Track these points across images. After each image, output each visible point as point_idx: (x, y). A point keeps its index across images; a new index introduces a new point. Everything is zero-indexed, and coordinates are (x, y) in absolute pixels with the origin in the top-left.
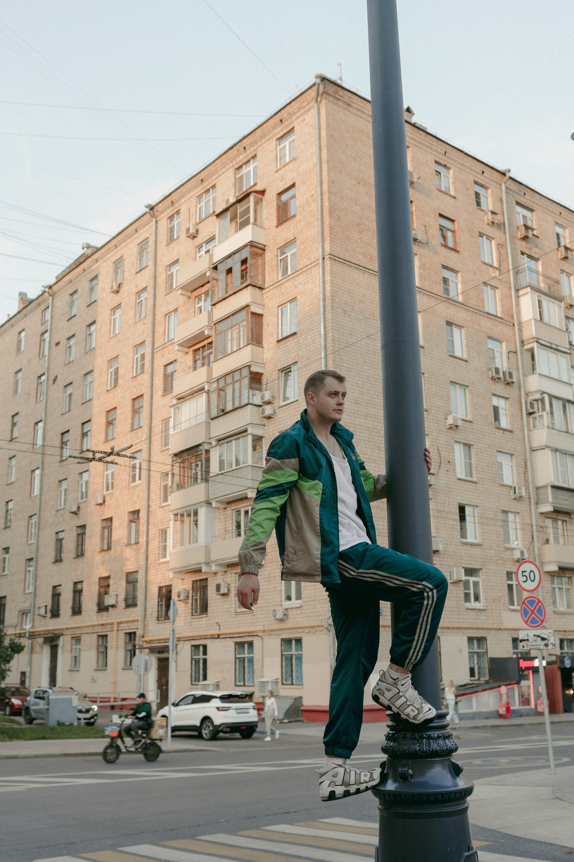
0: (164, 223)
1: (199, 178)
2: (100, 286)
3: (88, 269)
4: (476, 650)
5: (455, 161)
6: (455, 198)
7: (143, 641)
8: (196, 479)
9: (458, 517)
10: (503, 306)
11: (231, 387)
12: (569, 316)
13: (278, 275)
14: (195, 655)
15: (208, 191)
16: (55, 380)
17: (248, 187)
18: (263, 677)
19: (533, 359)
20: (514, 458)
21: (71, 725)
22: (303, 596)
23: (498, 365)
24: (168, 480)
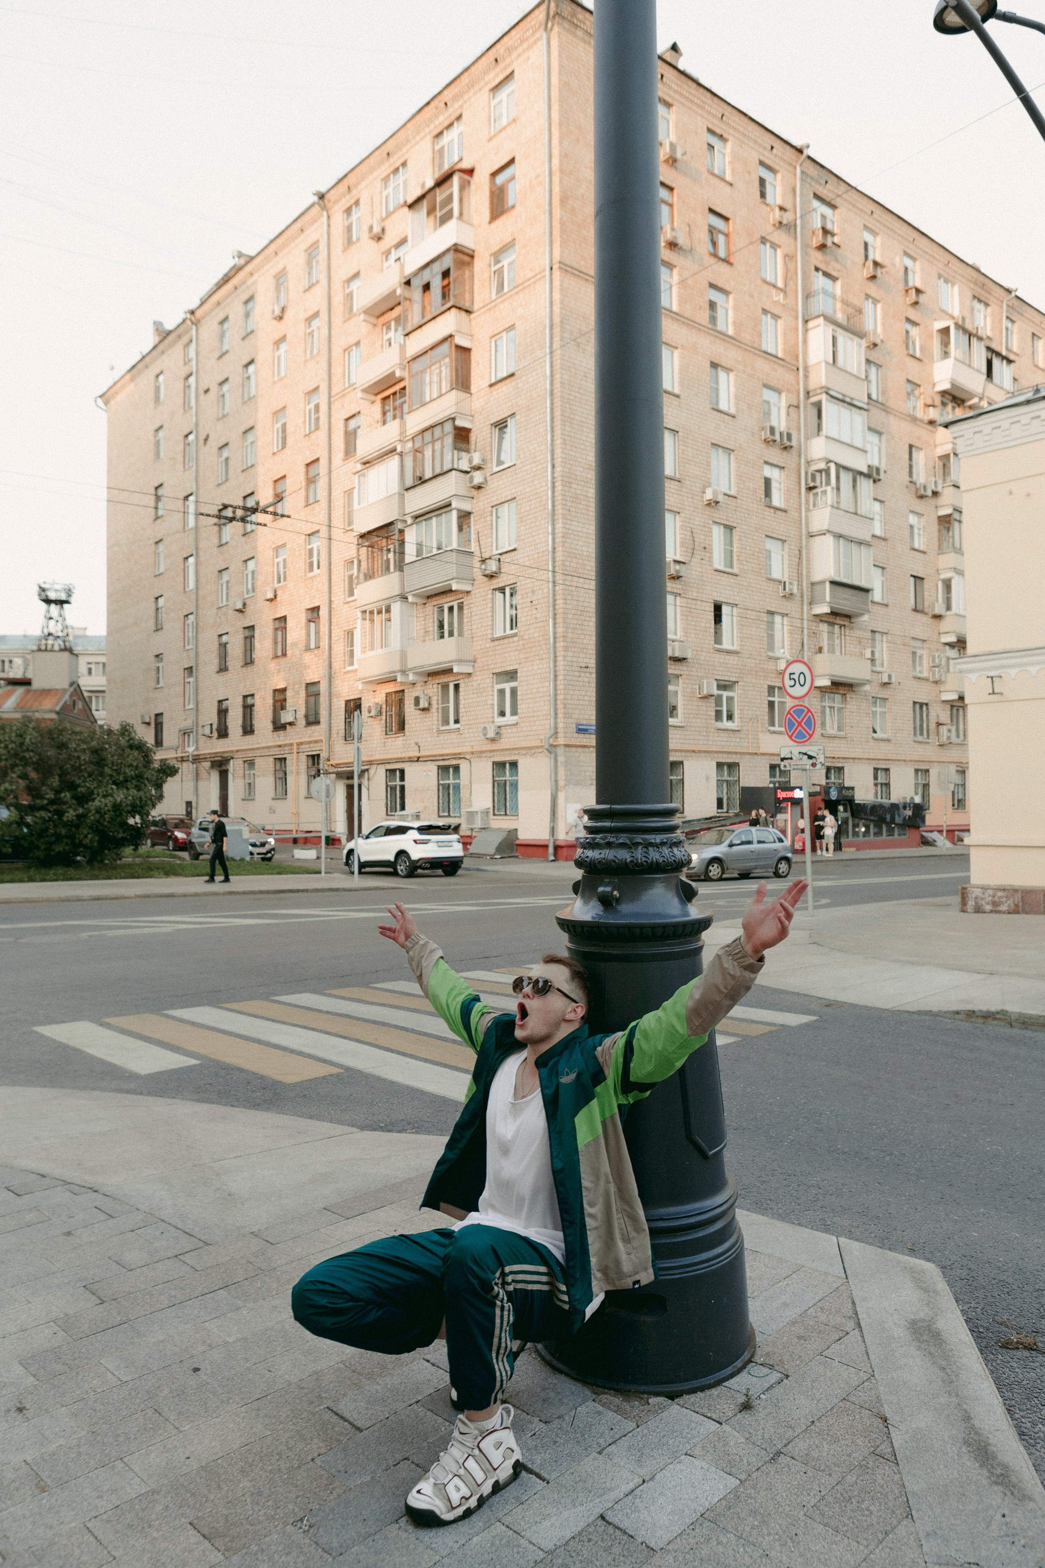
0: (338, 218)
1: (384, 150)
2: (258, 310)
3: (241, 285)
4: (726, 777)
5: (735, 129)
6: (731, 185)
7: (329, 765)
8: (388, 568)
9: (712, 618)
10: (785, 342)
11: (430, 447)
12: (871, 359)
13: (490, 294)
14: (390, 782)
15: (396, 171)
16: (206, 440)
17: (451, 163)
18: (471, 806)
19: (819, 416)
20: (786, 545)
21: (242, 860)
22: (519, 711)
23: (774, 423)
24: (353, 569)
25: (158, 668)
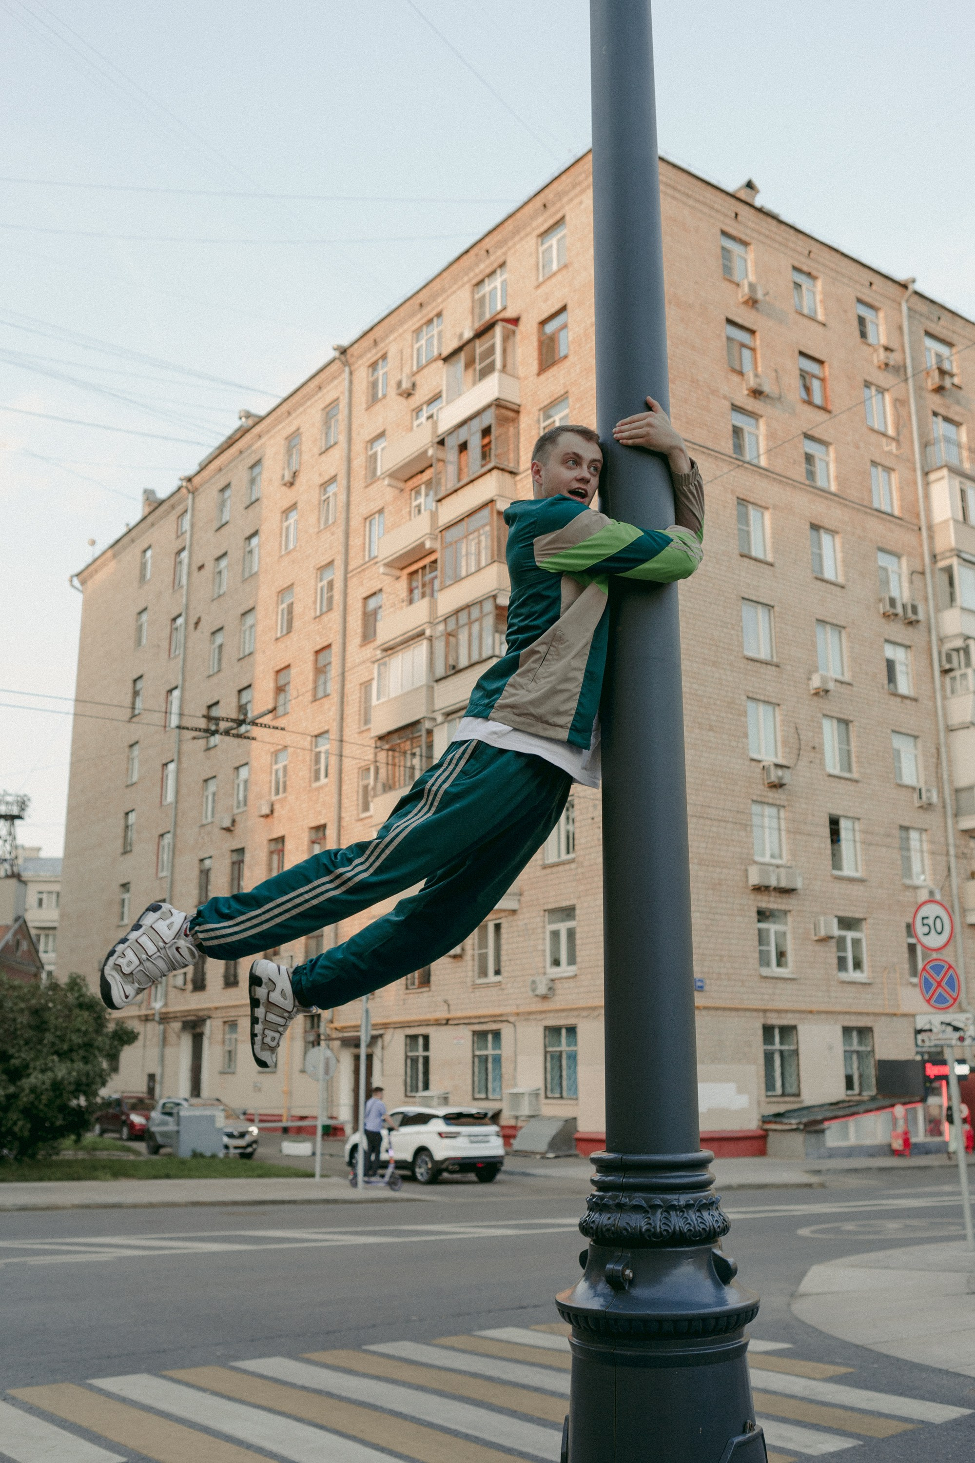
0: (362, 374)
1: (416, 301)
2: (265, 475)
3: (247, 449)
4: (855, 1046)
5: (825, 266)
6: (824, 325)
7: (332, 1029)
9: (828, 837)
10: (902, 499)
11: (466, 630)
14: (411, 1051)
15: (430, 321)
16: (197, 623)
17: (493, 313)
18: (515, 1085)
19: (951, 583)
20: (919, 741)
21: (214, 1156)
22: (578, 959)
23: (895, 593)
24: (369, 778)
25: (123, 900)
